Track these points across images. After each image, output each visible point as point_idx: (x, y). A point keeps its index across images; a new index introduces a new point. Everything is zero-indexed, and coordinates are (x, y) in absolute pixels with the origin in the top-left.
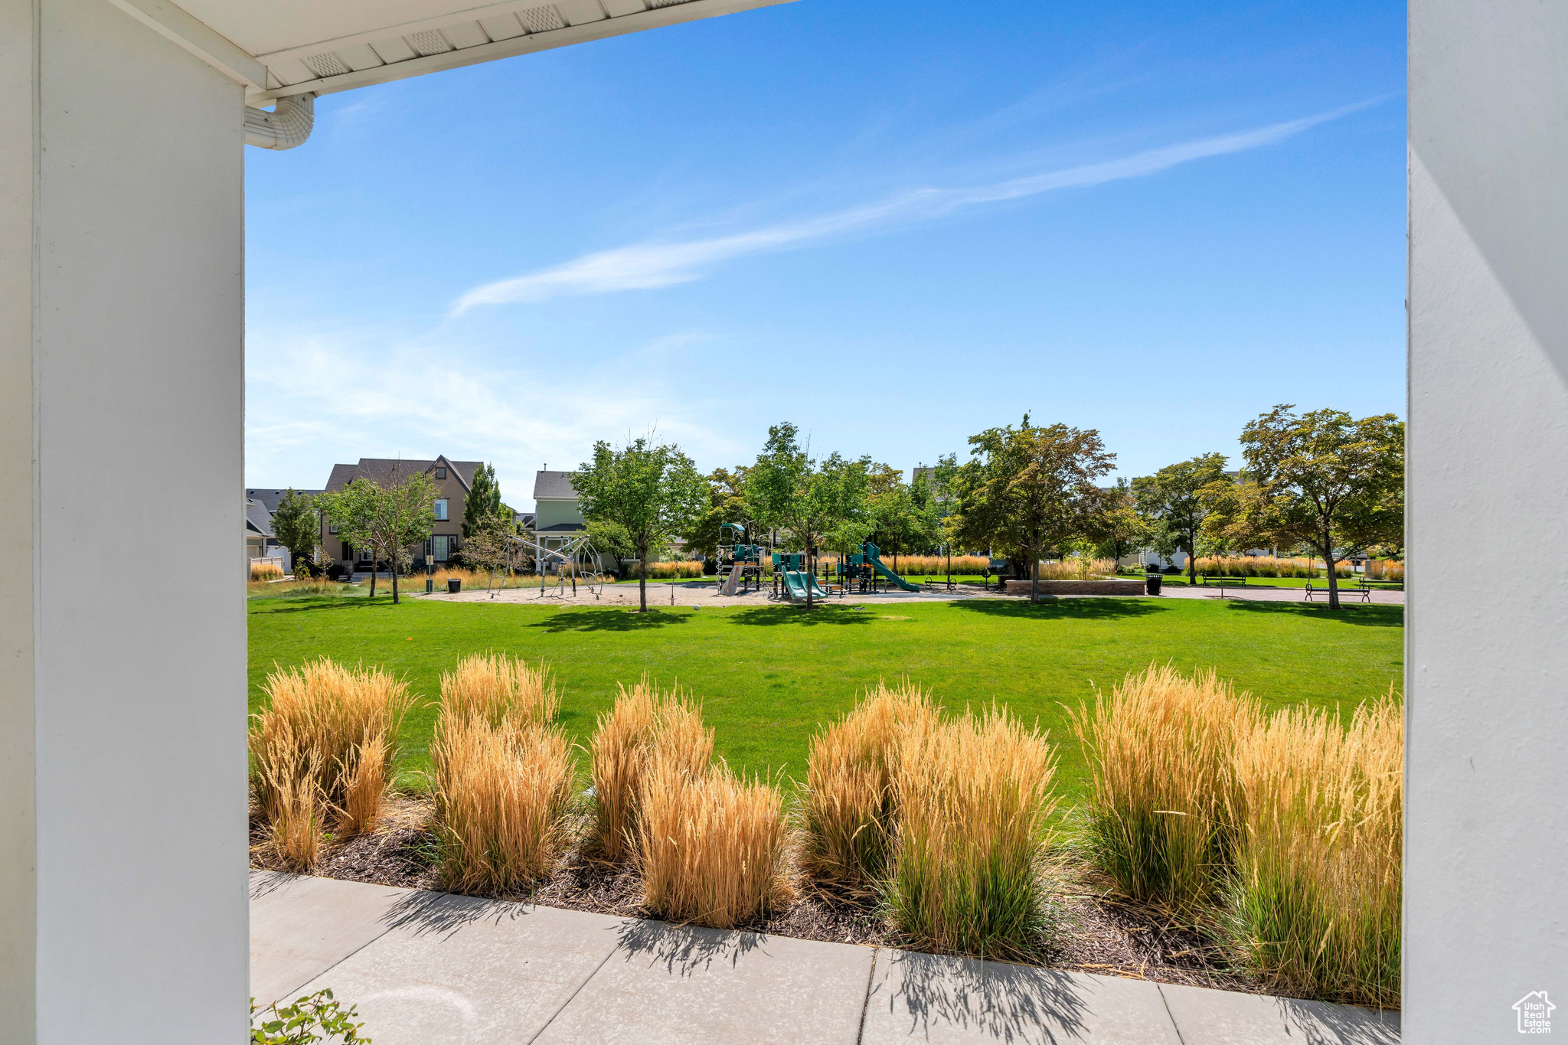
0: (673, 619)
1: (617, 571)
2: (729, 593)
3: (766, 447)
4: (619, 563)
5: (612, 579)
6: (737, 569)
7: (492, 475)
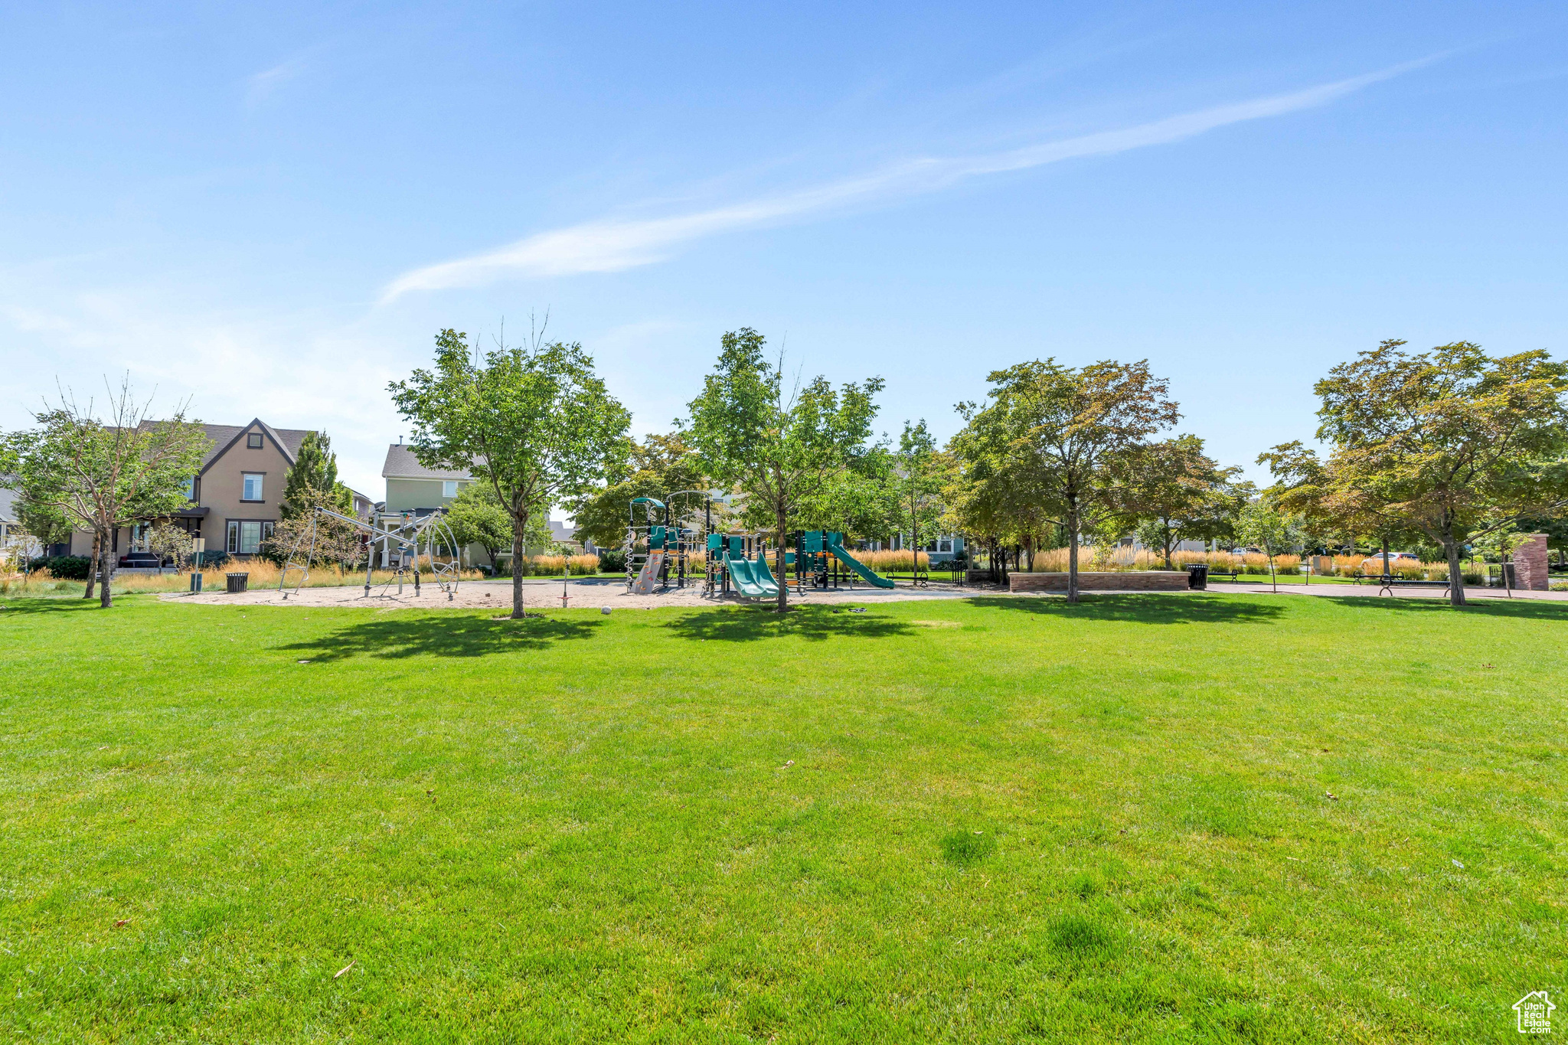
0: (569, 630)
1: (489, 567)
2: (644, 591)
3: (719, 363)
4: (493, 559)
5: (479, 574)
6: (655, 558)
7: (326, 445)
